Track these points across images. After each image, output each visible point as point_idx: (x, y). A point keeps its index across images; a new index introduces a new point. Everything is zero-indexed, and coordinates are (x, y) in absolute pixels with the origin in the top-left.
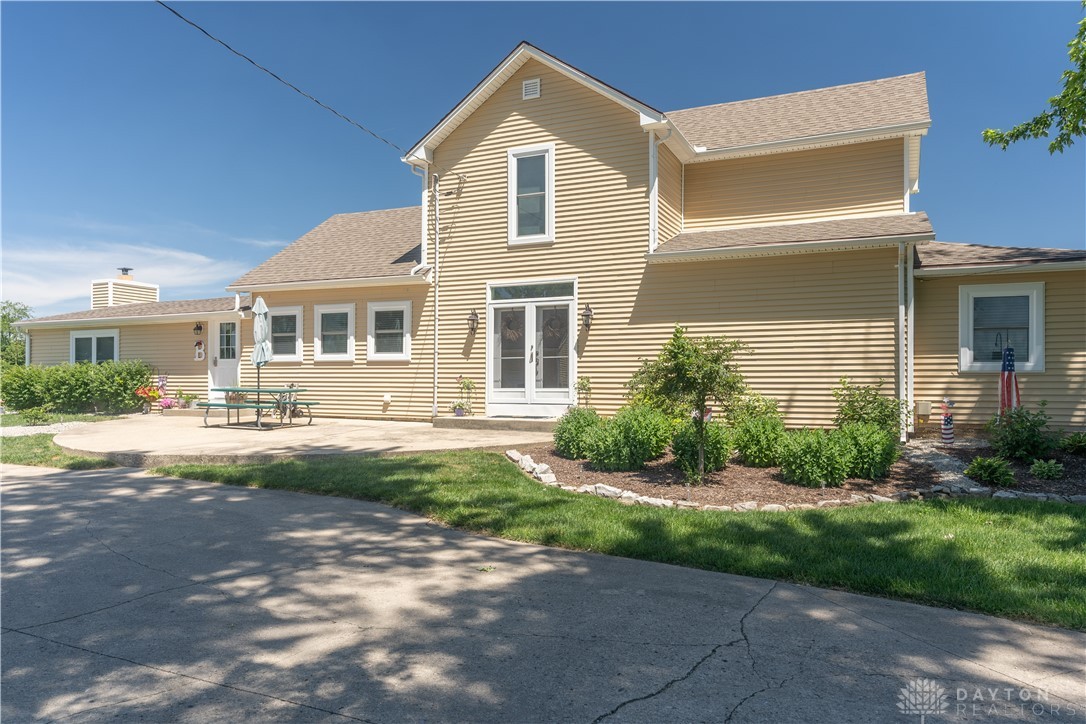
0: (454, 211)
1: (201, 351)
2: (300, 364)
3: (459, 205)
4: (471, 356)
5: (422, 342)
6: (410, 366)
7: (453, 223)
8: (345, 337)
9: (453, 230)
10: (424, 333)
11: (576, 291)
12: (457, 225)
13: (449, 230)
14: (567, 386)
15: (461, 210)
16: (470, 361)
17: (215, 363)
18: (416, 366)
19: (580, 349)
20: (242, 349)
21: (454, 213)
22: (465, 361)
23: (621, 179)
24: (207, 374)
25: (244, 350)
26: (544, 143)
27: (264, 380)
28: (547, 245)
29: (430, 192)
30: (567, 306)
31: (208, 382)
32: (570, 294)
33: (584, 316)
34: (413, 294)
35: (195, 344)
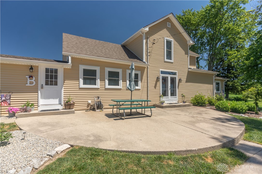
0: (152, 48)
1: (33, 81)
2: (98, 89)
3: (153, 47)
4: (156, 88)
5: (144, 84)
6: (140, 91)
7: (151, 51)
8: (118, 80)
9: (151, 53)
10: (144, 81)
11: (177, 74)
12: (153, 52)
13: (150, 53)
14: (176, 96)
15: (153, 49)
16: (156, 89)
17: (42, 87)
18: (142, 91)
19: (178, 88)
20: (64, 81)
21: (152, 49)
22: (155, 89)
23: (183, 52)
24: (38, 93)
25: (65, 82)
26: (171, 39)
27: (71, 95)
28: (172, 63)
29: (145, 41)
30: (176, 78)
31: (38, 97)
32: (176, 75)
33: (180, 80)
34: (142, 69)
35: (28, 77)
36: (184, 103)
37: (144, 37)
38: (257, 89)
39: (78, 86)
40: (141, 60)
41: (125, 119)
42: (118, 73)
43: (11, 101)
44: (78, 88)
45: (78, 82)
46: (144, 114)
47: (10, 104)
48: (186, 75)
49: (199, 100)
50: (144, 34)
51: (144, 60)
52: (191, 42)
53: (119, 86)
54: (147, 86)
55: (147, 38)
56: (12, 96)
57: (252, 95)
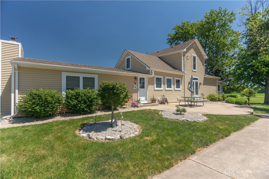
2: (162, 90)
3: (187, 61)
14: (198, 94)
19: (199, 89)
22: (188, 90)
23: (202, 64)
24: (138, 93)
25: (149, 86)
26: (195, 55)
27: (154, 94)
28: (196, 72)
29: (183, 58)
30: (198, 82)
31: (138, 96)
32: (198, 80)
33: (200, 83)
34: (181, 77)
35: (134, 83)
36: (204, 99)
37: (182, 55)
38: (249, 90)
39: (154, 89)
40: (181, 70)
41: (195, 107)
42: (171, 79)
43: (133, 98)
44: (154, 90)
45: (154, 86)
46: (197, 105)
47: (132, 100)
48: (203, 80)
49: (213, 97)
50: (182, 53)
51: (183, 71)
52: (206, 57)
53: (171, 89)
54: (184, 88)
55: (184, 56)
56: (133, 95)
57: (246, 93)
